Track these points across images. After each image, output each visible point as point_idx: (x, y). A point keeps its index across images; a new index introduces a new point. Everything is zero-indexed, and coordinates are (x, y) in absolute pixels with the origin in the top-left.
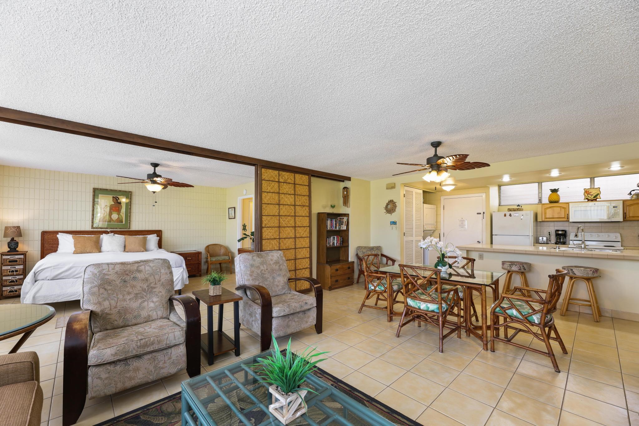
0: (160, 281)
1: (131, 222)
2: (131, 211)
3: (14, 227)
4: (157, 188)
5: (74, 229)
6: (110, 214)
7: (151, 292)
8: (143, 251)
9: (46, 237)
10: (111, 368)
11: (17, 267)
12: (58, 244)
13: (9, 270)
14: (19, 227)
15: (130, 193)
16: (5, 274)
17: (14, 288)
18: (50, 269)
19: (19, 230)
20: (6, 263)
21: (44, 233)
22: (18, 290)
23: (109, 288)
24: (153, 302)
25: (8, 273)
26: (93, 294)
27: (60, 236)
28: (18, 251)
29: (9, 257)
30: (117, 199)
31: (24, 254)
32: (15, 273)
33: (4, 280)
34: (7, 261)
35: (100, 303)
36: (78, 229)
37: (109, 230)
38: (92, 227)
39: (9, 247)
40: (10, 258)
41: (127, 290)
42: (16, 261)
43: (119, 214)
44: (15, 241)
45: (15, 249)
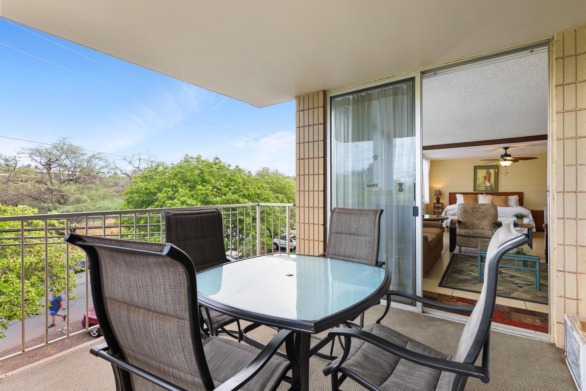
0: (489, 214)
1: (499, 187)
2: (499, 179)
3: (438, 191)
4: (508, 163)
5: (464, 192)
6: (484, 182)
7: (485, 218)
8: (505, 207)
9: (451, 196)
10: (464, 238)
11: (440, 210)
12: (456, 200)
14: (440, 191)
15: (498, 166)
21: (450, 194)
23: (467, 213)
24: (485, 222)
26: (461, 215)
27: (457, 195)
28: (440, 203)
30: (489, 171)
31: (442, 204)
32: (439, 213)
35: (463, 219)
36: (466, 192)
37: (484, 192)
38: (474, 190)
39: (437, 201)
40: (437, 206)
41: (474, 215)
42: (439, 207)
43: (490, 182)
44: (439, 197)
45: (439, 201)
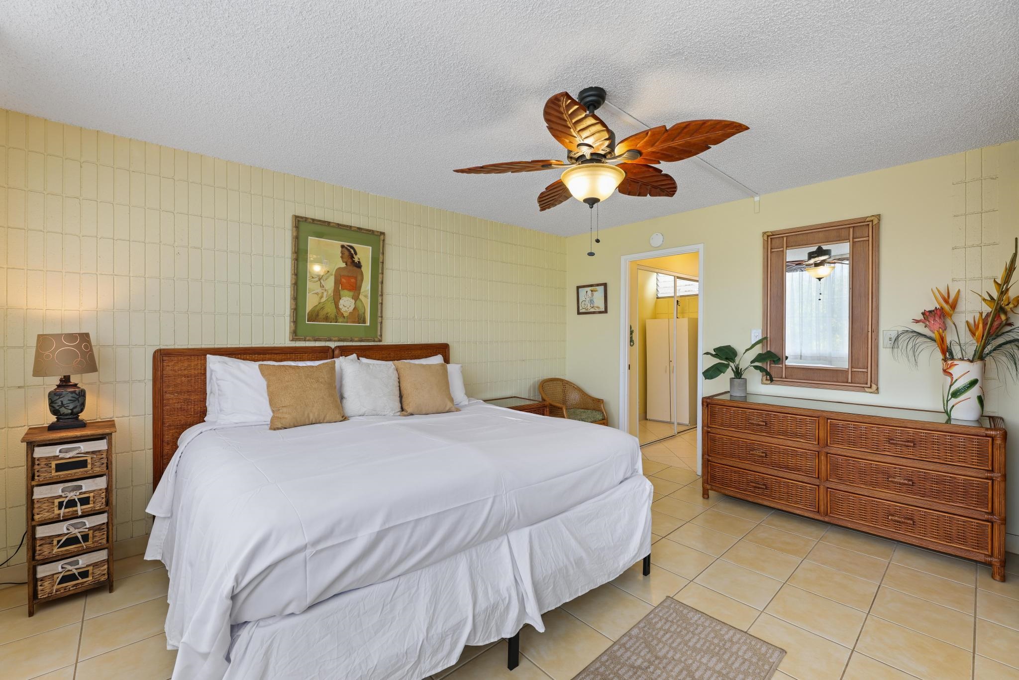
1: (384, 322)
2: (385, 291)
3: (71, 337)
6: (337, 297)
9: (168, 371)
11: (88, 486)
13: (57, 501)
14: (85, 337)
15: (382, 237)
16: (46, 515)
17: (77, 562)
18: (300, 557)
19: (86, 347)
20: (48, 475)
21: (162, 357)
22: (90, 568)
25: (57, 511)
28: (83, 425)
29: (55, 451)
30: (353, 252)
31: (105, 435)
32: (79, 509)
33: (42, 539)
34: (48, 465)
37: (344, 345)
39: (54, 411)
40: (61, 455)
42: (83, 464)
43: (356, 298)
44: (75, 385)
45: (75, 415)
